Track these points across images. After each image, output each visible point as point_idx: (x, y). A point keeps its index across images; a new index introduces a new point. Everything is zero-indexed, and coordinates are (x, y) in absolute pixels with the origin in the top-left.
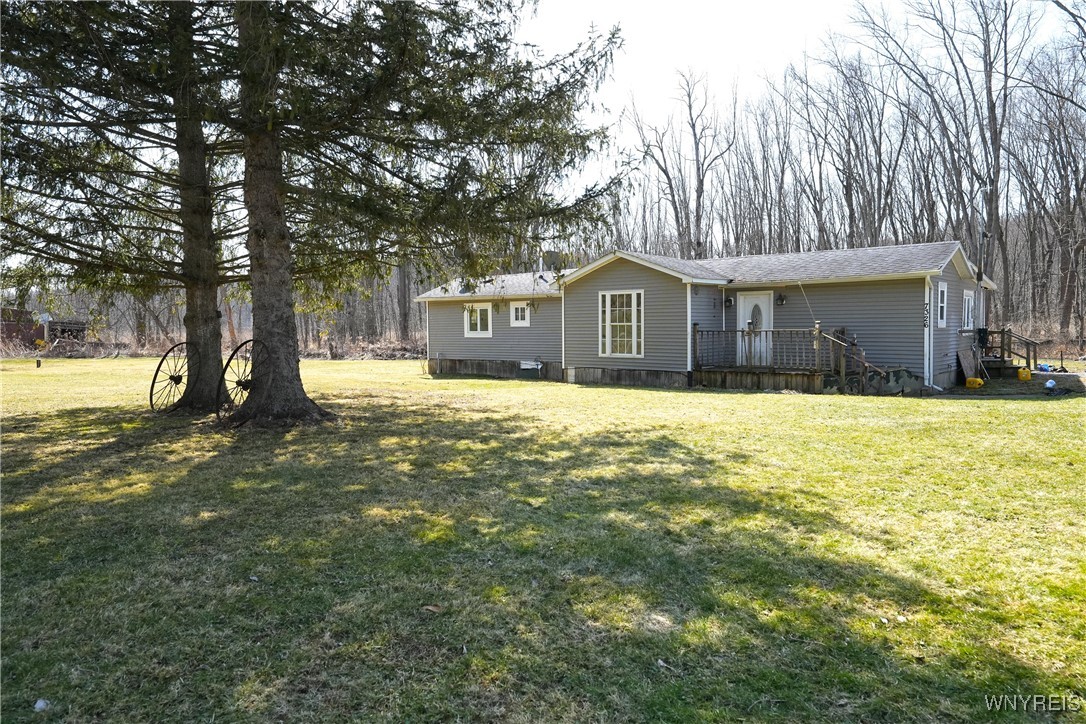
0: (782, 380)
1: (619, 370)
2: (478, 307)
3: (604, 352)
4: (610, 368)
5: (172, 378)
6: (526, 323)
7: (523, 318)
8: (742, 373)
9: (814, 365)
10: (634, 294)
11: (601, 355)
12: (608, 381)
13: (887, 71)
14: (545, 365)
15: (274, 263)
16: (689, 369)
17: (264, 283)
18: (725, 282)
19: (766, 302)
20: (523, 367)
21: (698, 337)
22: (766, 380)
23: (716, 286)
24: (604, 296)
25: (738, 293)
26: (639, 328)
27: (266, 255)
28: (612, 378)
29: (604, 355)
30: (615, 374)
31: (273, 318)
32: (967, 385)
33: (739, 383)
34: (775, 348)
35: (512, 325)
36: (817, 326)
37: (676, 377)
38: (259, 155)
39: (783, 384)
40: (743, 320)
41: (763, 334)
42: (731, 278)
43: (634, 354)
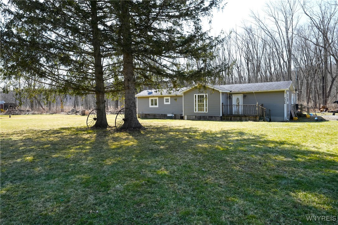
0: (248, 118)
1: (200, 116)
2: (154, 98)
3: (196, 111)
4: (198, 115)
5: (94, 119)
6: (169, 103)
7: (168, 102)
8: (236, 116)
9: (256, 114)
10: (205, 95)
11: (195, 112)
12: (197, 119)
13: (259, 31)
14: (175, 115)
15: (132, 88)
16: (221, 116)
17: (129, 93)
18: (229, 92)
19: (241, 97)
20: (168, 116)
21: (223, 107)
22: (243, 118)
23: (227, 93)
24: (196, 96)
25: (233, 95)
26: (206, 104)
27: (130, 86)
28: (198, 118)
29: (196, 112)
30: (199, 117)
31: (131, 102)
32: (294, 119)
33: (235, 119)
34: (244, 110)
35: (165, 104)
36: (257, 104)
37: (217, 118)
38: (128, 60)
39: (248, 119)
40: (234, 102)
41: (240, 106)
42: (231, 90)
43: (205, 112)
